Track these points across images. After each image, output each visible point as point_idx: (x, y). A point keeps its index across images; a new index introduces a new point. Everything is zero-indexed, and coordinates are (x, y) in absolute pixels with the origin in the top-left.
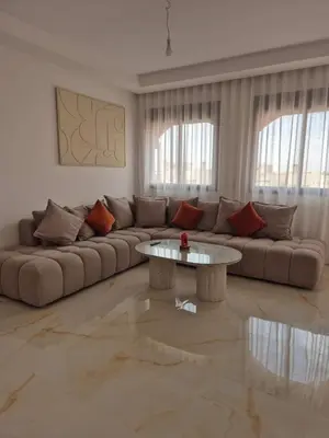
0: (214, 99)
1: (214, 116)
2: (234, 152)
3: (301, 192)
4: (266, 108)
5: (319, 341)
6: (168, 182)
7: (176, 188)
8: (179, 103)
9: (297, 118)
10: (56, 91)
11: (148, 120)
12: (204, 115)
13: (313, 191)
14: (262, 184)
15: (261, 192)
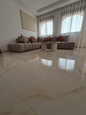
0: (53, 15)
1: (53, 19)
2: (57, 27)
3: (70, 33)
4: (64, 15)
5: (72, 62)
6: (44, 35)
7: (46, 36)
8: (46, 17)
9: (70, 17)
10: (20, 11)
11: (40, 22)
12: (51, 19)
13: (73, 33)
14: (62, 33)
15: (62, 34)
